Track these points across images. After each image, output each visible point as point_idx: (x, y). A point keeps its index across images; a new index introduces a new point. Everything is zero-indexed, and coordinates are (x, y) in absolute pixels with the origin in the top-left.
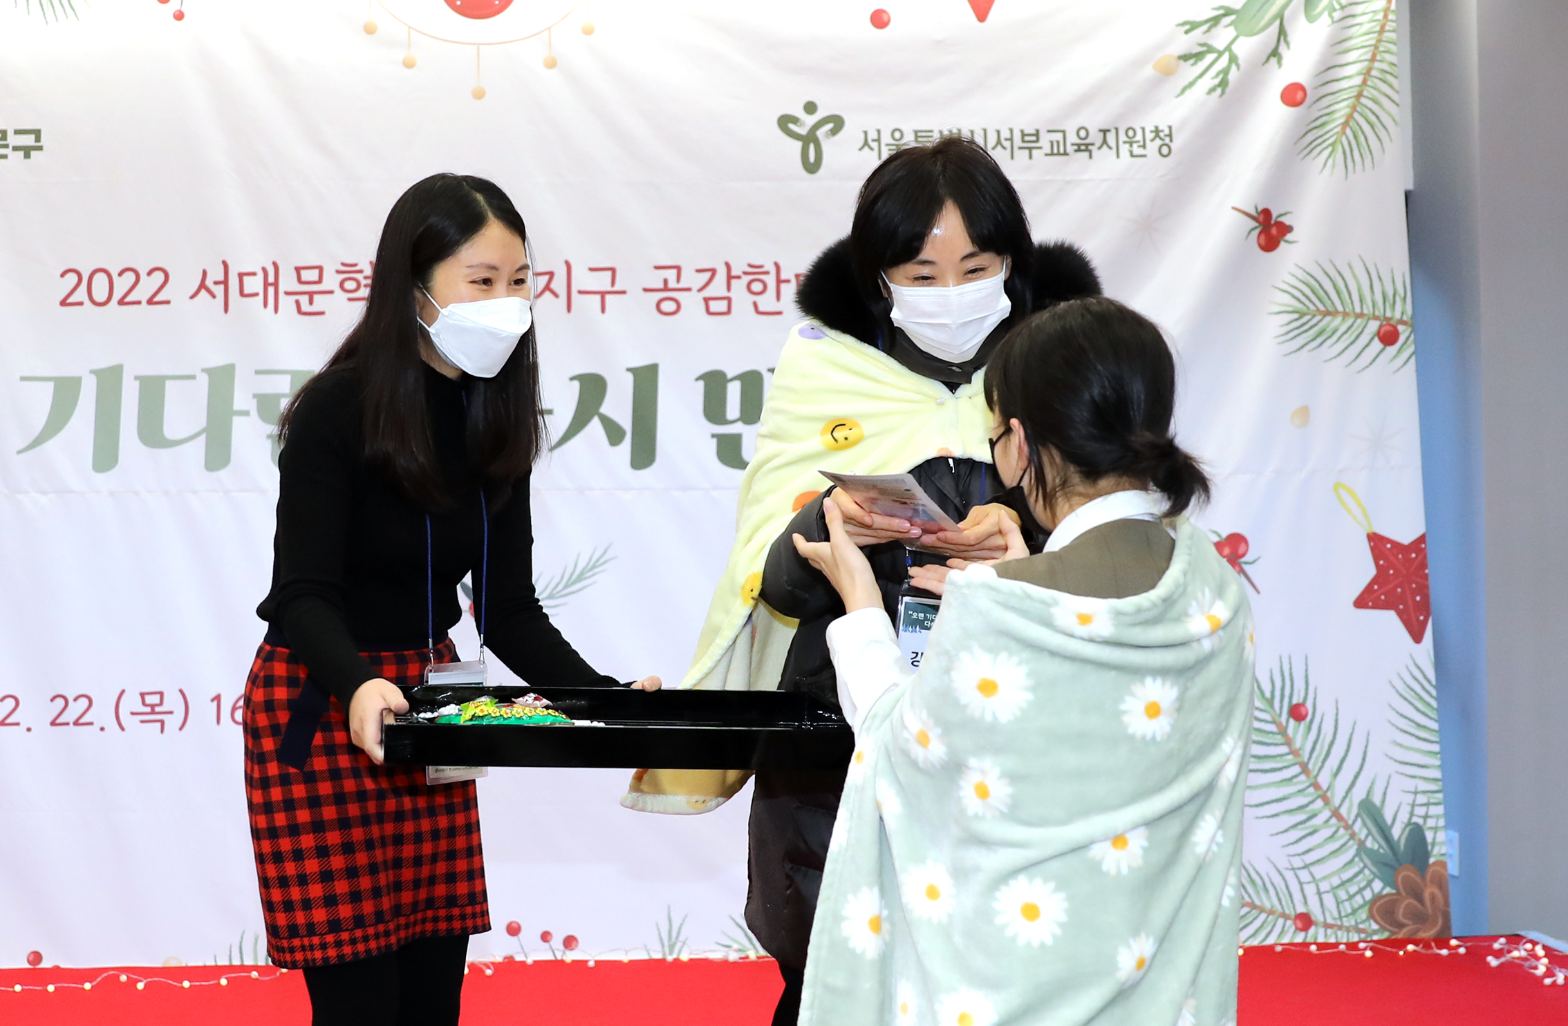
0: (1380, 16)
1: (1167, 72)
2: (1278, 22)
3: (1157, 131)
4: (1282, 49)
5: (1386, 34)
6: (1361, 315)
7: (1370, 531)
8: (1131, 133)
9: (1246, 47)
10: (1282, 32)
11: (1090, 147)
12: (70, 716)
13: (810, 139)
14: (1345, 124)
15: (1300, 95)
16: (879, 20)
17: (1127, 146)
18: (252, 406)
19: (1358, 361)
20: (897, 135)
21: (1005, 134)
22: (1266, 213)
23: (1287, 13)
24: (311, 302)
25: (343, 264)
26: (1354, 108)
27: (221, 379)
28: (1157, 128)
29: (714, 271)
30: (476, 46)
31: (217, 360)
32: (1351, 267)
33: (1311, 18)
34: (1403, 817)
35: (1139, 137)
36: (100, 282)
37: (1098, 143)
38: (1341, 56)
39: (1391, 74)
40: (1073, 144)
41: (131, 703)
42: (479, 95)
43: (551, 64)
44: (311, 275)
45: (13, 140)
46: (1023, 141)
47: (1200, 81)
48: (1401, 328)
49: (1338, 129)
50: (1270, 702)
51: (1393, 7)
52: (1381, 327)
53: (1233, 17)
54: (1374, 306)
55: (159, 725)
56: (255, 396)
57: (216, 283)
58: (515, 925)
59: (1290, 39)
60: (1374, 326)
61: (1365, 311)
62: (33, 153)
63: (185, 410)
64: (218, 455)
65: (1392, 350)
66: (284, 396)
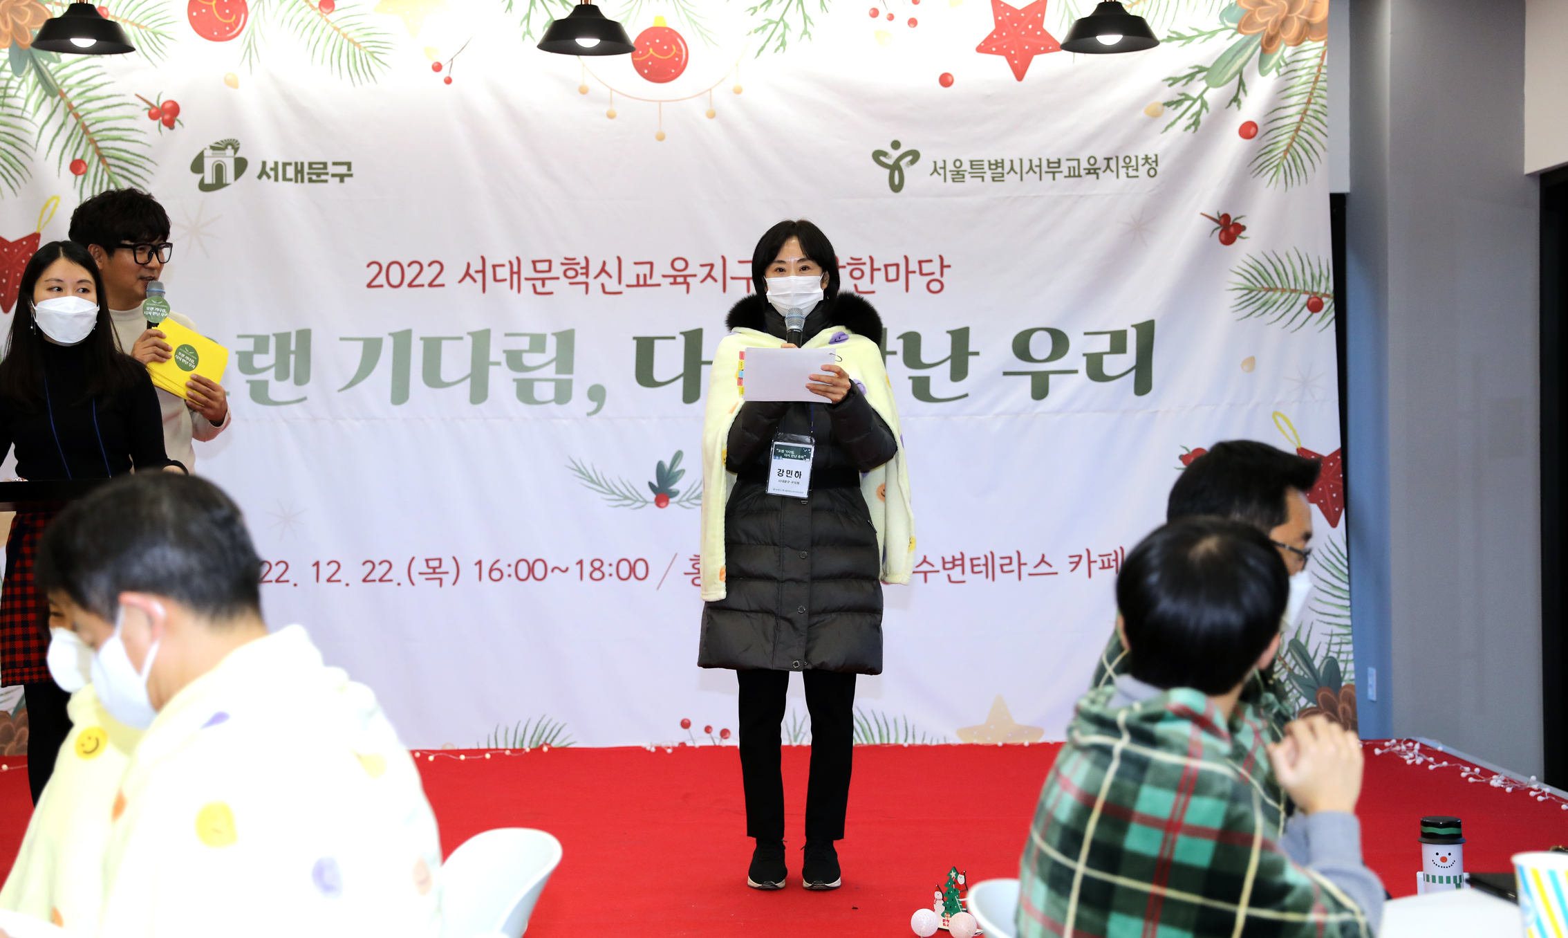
0: (1315, 70)
1: (1155, 115)
2: (1238, 77)
3: (1147, 159)
4: (1241, 95)
5: (1319, 84)
6: (1295, 291)
7: (1299, 447)
8: (1127, 160)
9: (1212, 95)
10: (1241, 84)
11: (1097, 171)
12: (376, 575)
14: (1287, 151)
15: (1252, 130)
16: (946, 80)
17: (1125, 169)
18: (502, 358)
19: (1291, 324)
20: (958, 164)
21: (1035, 162)
23: (1245, 70)
24: (543, 285)
25: (566, 259)
26: (1293, 139)
27: (481, 340)
28: (1146, 156)
30: (658, 103)
31: (478, 327)
32: (1288, 256)
33: (1263, 73)
34: (1322, 652)
35: (1133, 163)
36: (395, 270)
37: (1104, 168)
38: (1285, 100)
39: (1322, 113)
40: (1085, 169)
41: (419, 566)
42: (661, 138)
43: (712, 115)
44: (544, 266)
46: (1049, 167)
47: (1179, 121)
48: (1324, 300)
49: (1281, 155)
51: (1325, 63)
52: (1310, 299)
53: (1204, 74)
54: (1304, 284)
55: (438, 581)
56: (505, 351)
57: (477, 272)
58: (686, 721)
59: (1247, 88)
60: (1304, 298)
61: (1298, 288)
62: (346, 179)
63: (456, 362)
64: (479, 393)
65: (1317, 316)
66: (525, 351)
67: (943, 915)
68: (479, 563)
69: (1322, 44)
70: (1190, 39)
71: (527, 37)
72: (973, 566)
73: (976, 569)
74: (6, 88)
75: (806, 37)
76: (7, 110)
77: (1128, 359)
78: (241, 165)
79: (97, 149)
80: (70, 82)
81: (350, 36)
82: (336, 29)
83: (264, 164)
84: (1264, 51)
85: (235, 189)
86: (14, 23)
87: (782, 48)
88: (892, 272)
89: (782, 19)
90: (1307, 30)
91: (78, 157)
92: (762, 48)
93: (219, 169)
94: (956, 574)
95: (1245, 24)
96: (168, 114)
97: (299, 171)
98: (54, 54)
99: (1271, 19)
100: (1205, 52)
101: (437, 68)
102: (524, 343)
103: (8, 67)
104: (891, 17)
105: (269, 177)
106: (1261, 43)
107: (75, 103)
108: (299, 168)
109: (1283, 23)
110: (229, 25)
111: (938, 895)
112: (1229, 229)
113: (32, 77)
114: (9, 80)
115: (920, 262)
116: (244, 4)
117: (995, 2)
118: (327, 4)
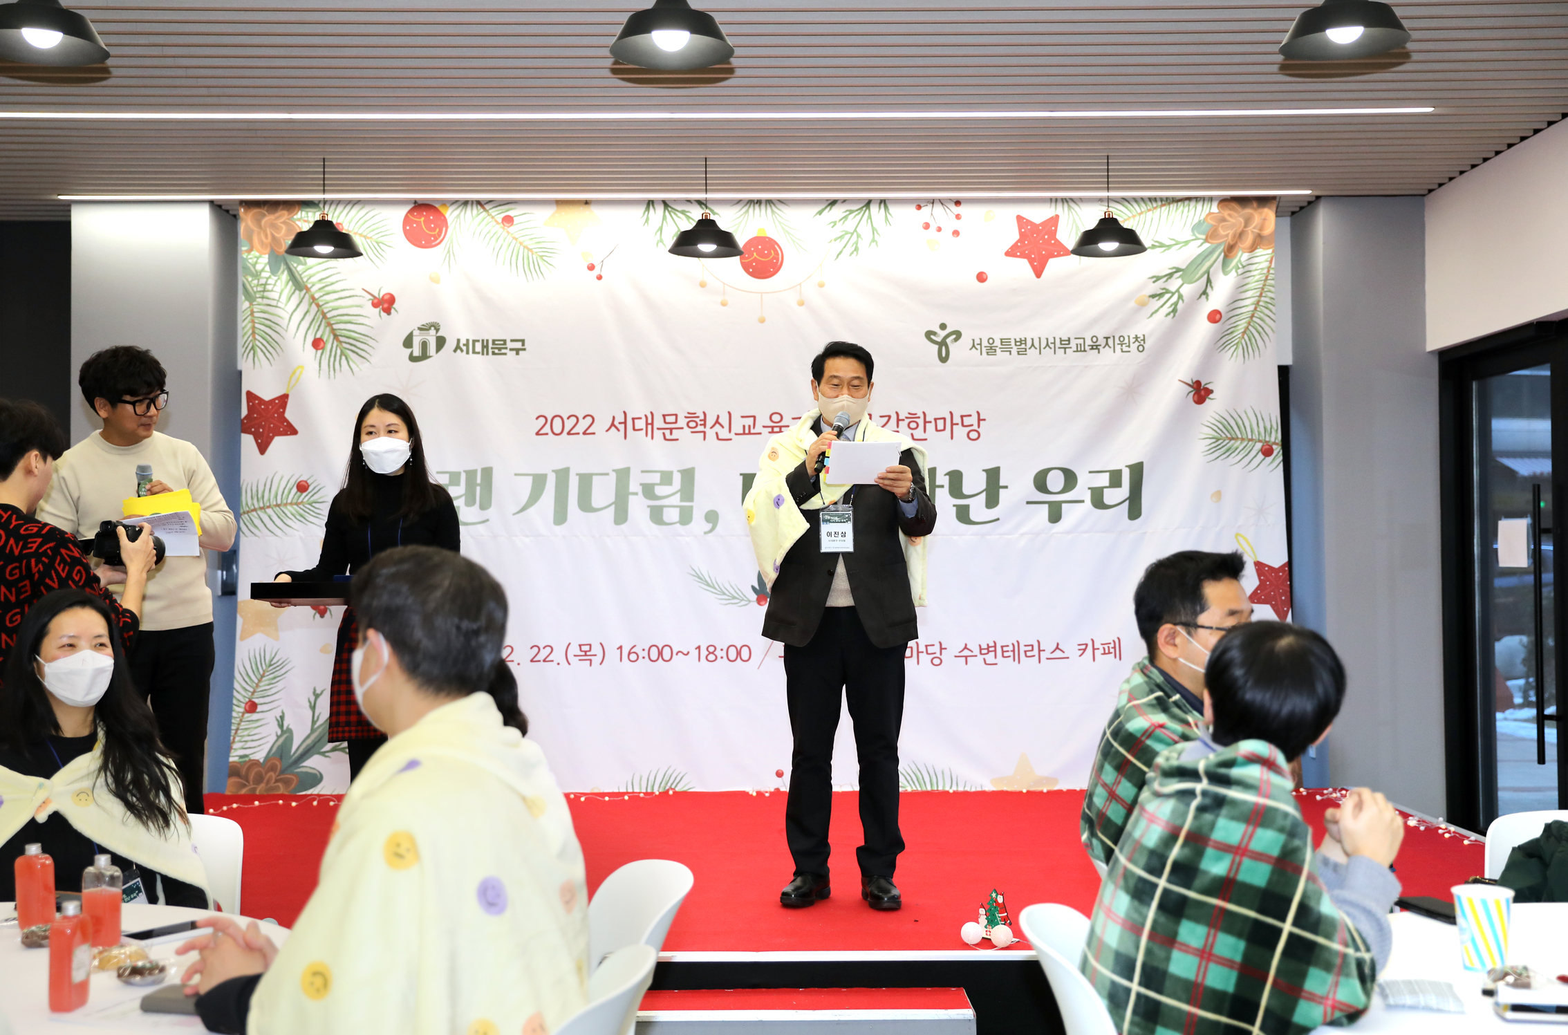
0: (1265, 271)
1: (1142, 305)
2: (1206, 276)
3: (1136, 338)
4: (1209, 290)
5: (1269, 281)
6: (1252, 440)
7: (1256, 560)
8: (1122, 339)
9: (1187, 290)
10: (1209, 281)
11: (1099, 347)
12: (541, 657)
13: (943, 344)
14: (1244, 333)
15: (1218, 316)
16: (981, 277)
17: (1120, 346)
18: (639, 490)
19: (1249, 466)
20: (991, 341)
21: (1051, 340)
22: (1198, 383)
23: (1211, 270)
24: (671, 434)
25: (689, 413)
26: (1249, 323)
27: (623, 476)
28: (1136, 336)
29: (889, 417)
30: (760, 295)
31: (620, 465)
32: (1246, 413)
33: (1225, 273)
35: (1126, 341)
36: (557, 422)
37: (1103, 344)
38: (1242, 294)
39: (1271, 304)
40: (1089, 346)
41: (574, 650)
42: (762, 321)
43: (801, 304)
44: (672, 419)
46: (1061, 344)
47: (1161, 309)
48: (1274, 447)
49: (1240, 335)
51: (1273, 266)
52: (1263, 446)
53: (1181, 273)
54: (1259, 434)
55: (589, 662)
56: (641, 484)
57: (620, 423)
58: (780, 772)
59: (1213, 285)
60: (1259, 446)
61: (1254, 438)
62: (521, 352)
63: (603, 492)
64: (621, 516)
65: (1269, 459)
66: (657, 484)
67: (986, 925)
69: (1270, 251)
70: (1169, 247)
71: (660, 244)
72: (1003, 652)
73: (1006, 655)
74: (266, 284)
75: (874, 244)
76: (266, 301)
77: (1124, 491)
78: (441, 342)
79: (333, 330)
80: (313, 280)
81: (525, 244)
82: (514, 238)
83: (458, 341)
84: (1226, 256)
85: (436, 360)
86: (273, 236)
87: (855, 253)
88: (940, 424)
89: (855, 230)
90: (1259, 241)
91: (318, 336)
92: (841, 253)
93: (424, 345)
94: (990, 657)
95: (1211, 236)
96: (386, 304)
97: (485, 346)
98: (301, 258)
99: (1231, 232)
100: (1182, 257)
101: (591, 268)
102: (656, 478)
103: (267, 268)
104: (939, 229)
105: (462, 351)
106: (1224, 250)
107: (317, 296)
108: (485, 344)
109: (1240, 235)
110: (434, 236)
111: (982, 912)
112: (1200, 392)
113: (285, 276)
114: (267, 279)
115: (962, 417)
116: (445, 220)
117: (1019, 218)
118: (508, 220)
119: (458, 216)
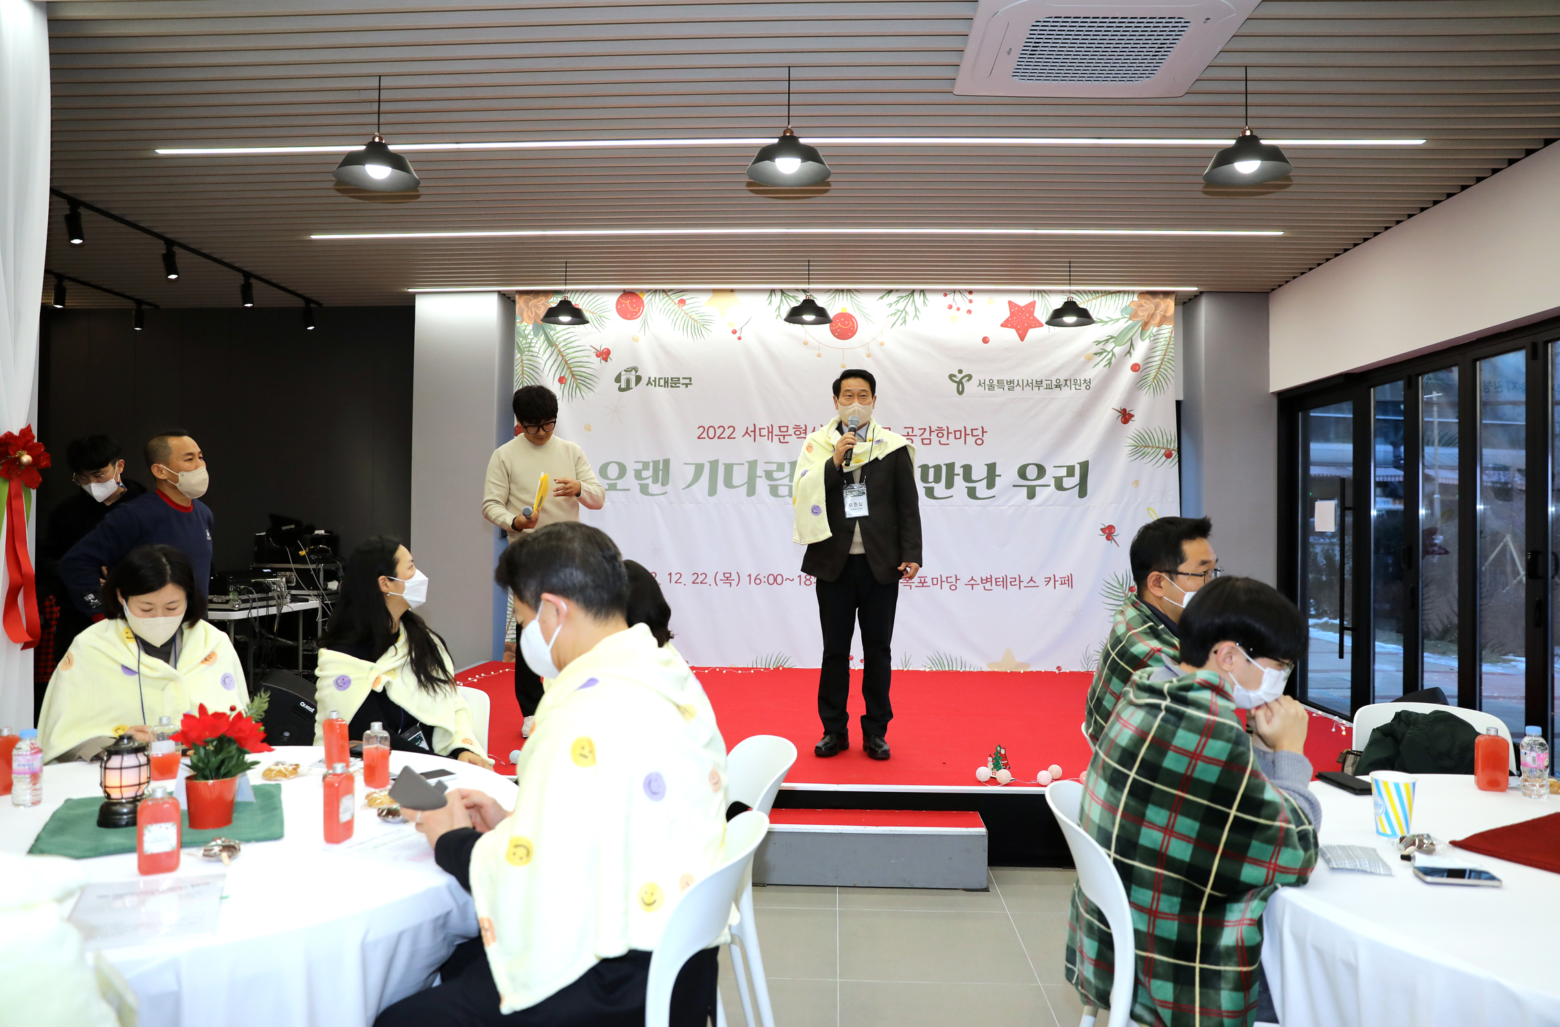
0: (1168, 339)
1: (1089, 359)
2: (1130, 341)
3: (1085, 380)
4: (1132, 351)
5: (1170, 346)
6: (1159, 447)
8: (1075, 381)
9: (1118, 350)
10: (1132, 345)
11: (1061, 386)
12: (699, 580)
14: (1154, 378)
15: (1138, 367)
16: (985, 340)
18: (763, 474)
19: (1157, 464)
20: (991, 381)
21: (1030, 381)
22: (1125, 410)
23: (1134, 338)
24: (784, 439)
25: (795, 425)
26: (1157, 372)
27: (753, 465)
29: (925, 429)
30: (842, 350)
31: (751, 459)
32: (1155, 430)
33: (1143, 340)
35: (1079, 382)
36: (711, 430)
37: (1064, 384)
38: (1154, 354)
39: (1172, 360)
40: (1054, 385)
41: (721, 576)
43: (869, 356)
44: (785, 429)
45: (682, 381)
46: (1036, 384)
47: (1101, 363)
48: (1173, 452)
49: (1152, 380)
50: (1122, 586)
51: (1172, 336)
52: (1166, 452)
53: (1114, 340)
54: (1163, 444)
55: (729, 584)
56: (764, 471)
57: (751, 432)
59: (1134, 347)
60: (1163, 451)
63: (740, 476)
64: (751, 491)
65: (1170, 460)
66: (775, 471)
67: (992, 769)
68: (750, 575)
69: (1171, 326)
70: (1107, 322)
71: (779, 317)
72: (996, 582)
73: (998, 584)
74: (531, 343)
75: (916, 318)
76: (530, 353)
77: (1076, 480)
78: (638, 379)
79: (571, 372)
80: (560, 340)
81: (692, 317)
82: (686, 313)
83: (650, 378)
84: (1143, 329)
85: (635, 390)
86: (536, 312)
87: (904, 324)
88: (958, 434)
89: (904, 309)
90: (1164, 320)
91: (562, 375)
92: (895, 323)
93: (628, 381)
94: (988, 586)
95: (1133, 316)
96: (605, 355)
97: (666, 382)
98: (552, 325)
99: (1146, 314)
100: (1114, 329)
101: (734, 332)
102: (774, 467)
103: (532, 333)
104: (958, 309)
105: (652, 385)
106: (1141, 325)
107: (562, 350)
109: (1152, 316)
110: (635, 312)
111: (990, 759)
112: (1126, 416)
113: (543, 338)
114: (532, 339)
115: (972, 430)
116: (643, 302)
117: (1010, 302)
118: (682, 302)
119: (651, 299)
